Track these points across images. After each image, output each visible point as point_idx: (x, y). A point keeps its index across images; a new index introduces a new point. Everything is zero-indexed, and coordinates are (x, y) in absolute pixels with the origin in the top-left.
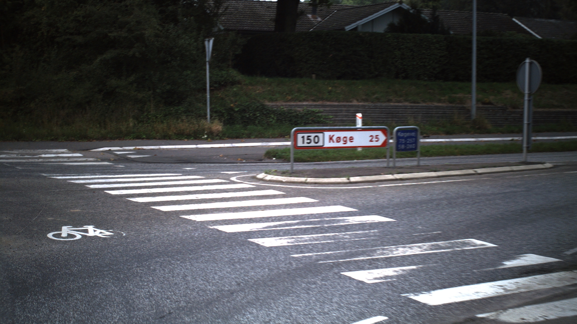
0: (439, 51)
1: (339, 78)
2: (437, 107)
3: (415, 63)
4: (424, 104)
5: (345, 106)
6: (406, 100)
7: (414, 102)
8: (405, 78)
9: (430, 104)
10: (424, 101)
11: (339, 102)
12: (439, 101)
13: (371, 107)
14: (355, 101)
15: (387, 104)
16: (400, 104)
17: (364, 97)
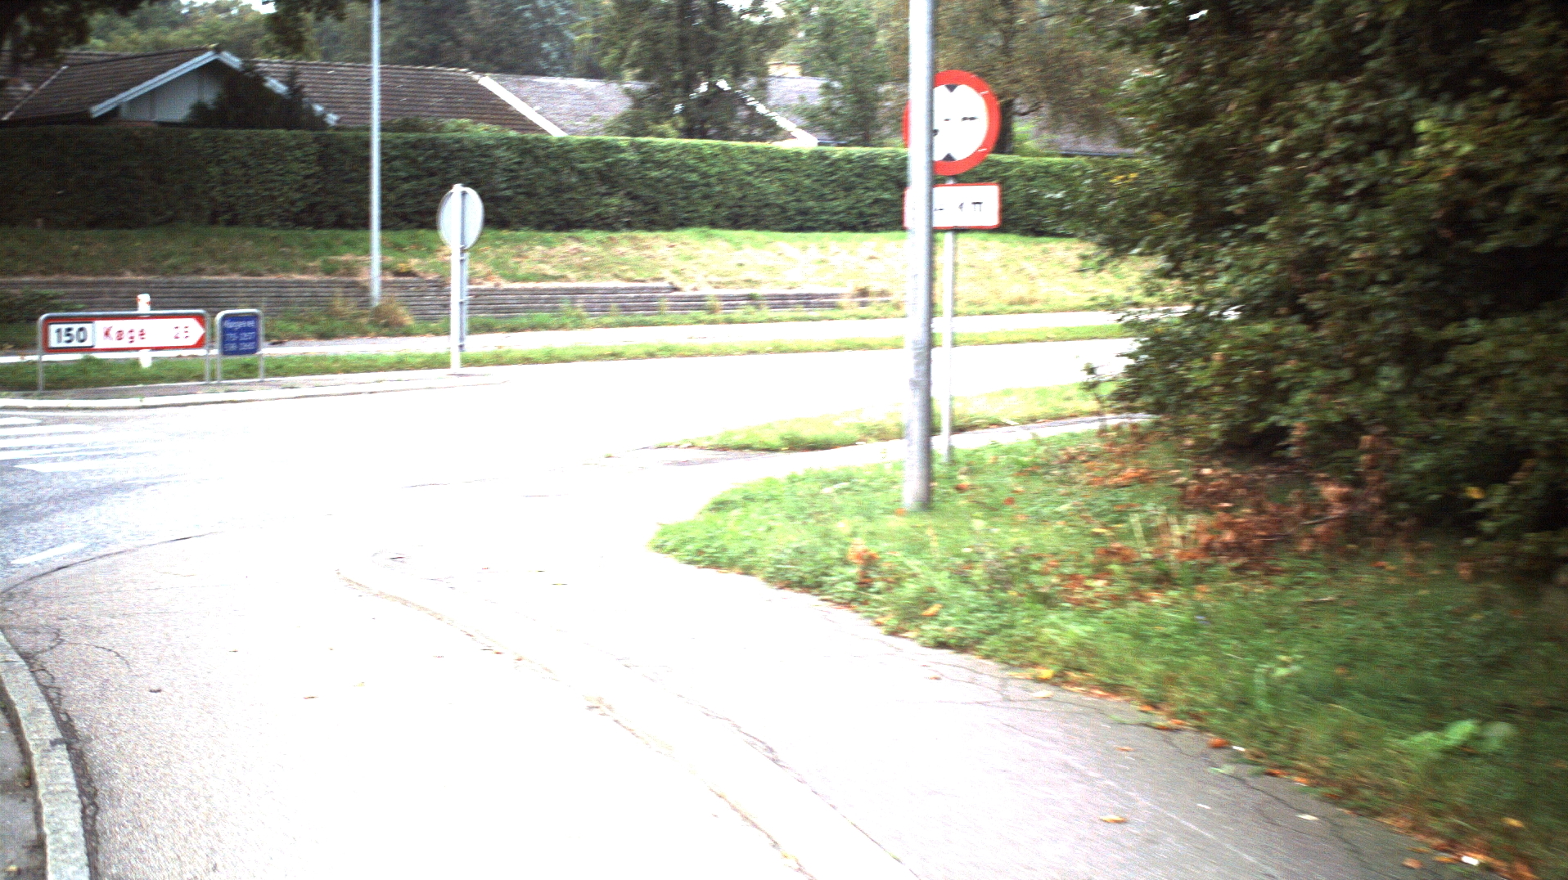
0: (303, 165)
1: (92, 225)
2: (300, 284)
3: (251, 191)
4: (272, 278)
5: (108, 283)
6: (234, 270)
7: (251, 274)
8: (231, 223)
9: (283, 277)
10: (271, 271)
11: (97, 274)
12: (304, 270)
13: (161, 285)
14: (129, 273)
15: (194, 278)
16: (223, 278)
17: (146, 265)
